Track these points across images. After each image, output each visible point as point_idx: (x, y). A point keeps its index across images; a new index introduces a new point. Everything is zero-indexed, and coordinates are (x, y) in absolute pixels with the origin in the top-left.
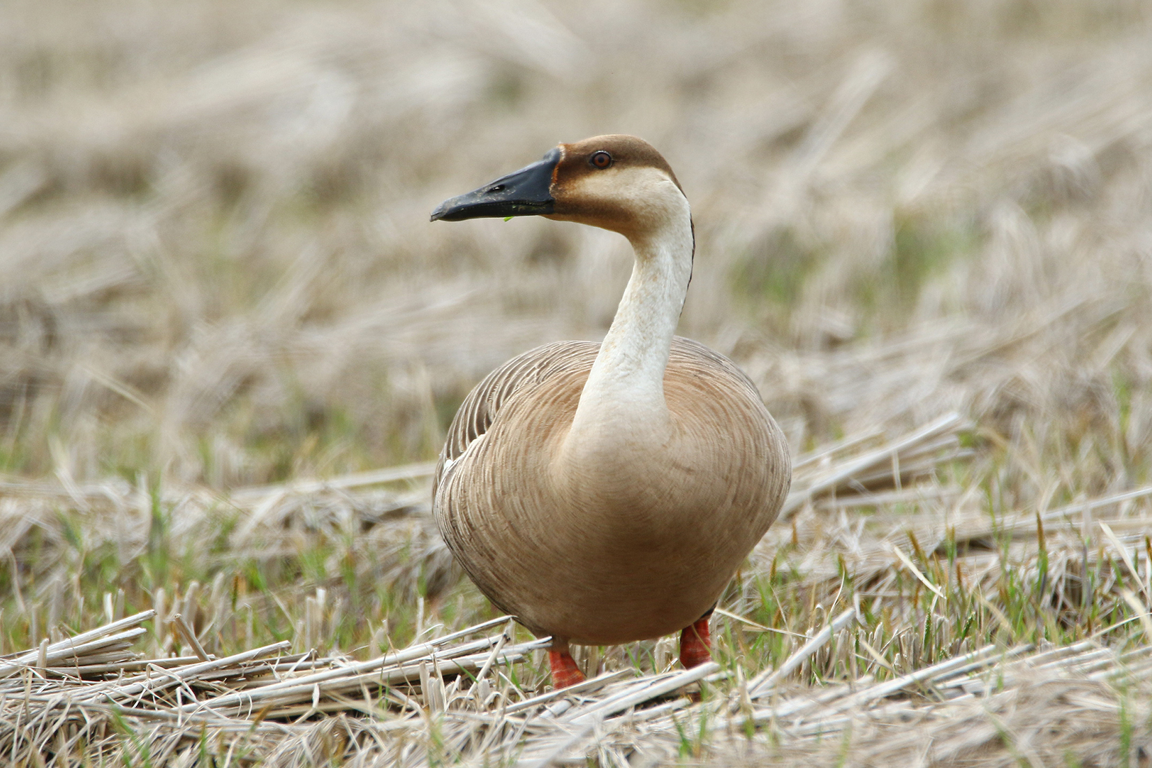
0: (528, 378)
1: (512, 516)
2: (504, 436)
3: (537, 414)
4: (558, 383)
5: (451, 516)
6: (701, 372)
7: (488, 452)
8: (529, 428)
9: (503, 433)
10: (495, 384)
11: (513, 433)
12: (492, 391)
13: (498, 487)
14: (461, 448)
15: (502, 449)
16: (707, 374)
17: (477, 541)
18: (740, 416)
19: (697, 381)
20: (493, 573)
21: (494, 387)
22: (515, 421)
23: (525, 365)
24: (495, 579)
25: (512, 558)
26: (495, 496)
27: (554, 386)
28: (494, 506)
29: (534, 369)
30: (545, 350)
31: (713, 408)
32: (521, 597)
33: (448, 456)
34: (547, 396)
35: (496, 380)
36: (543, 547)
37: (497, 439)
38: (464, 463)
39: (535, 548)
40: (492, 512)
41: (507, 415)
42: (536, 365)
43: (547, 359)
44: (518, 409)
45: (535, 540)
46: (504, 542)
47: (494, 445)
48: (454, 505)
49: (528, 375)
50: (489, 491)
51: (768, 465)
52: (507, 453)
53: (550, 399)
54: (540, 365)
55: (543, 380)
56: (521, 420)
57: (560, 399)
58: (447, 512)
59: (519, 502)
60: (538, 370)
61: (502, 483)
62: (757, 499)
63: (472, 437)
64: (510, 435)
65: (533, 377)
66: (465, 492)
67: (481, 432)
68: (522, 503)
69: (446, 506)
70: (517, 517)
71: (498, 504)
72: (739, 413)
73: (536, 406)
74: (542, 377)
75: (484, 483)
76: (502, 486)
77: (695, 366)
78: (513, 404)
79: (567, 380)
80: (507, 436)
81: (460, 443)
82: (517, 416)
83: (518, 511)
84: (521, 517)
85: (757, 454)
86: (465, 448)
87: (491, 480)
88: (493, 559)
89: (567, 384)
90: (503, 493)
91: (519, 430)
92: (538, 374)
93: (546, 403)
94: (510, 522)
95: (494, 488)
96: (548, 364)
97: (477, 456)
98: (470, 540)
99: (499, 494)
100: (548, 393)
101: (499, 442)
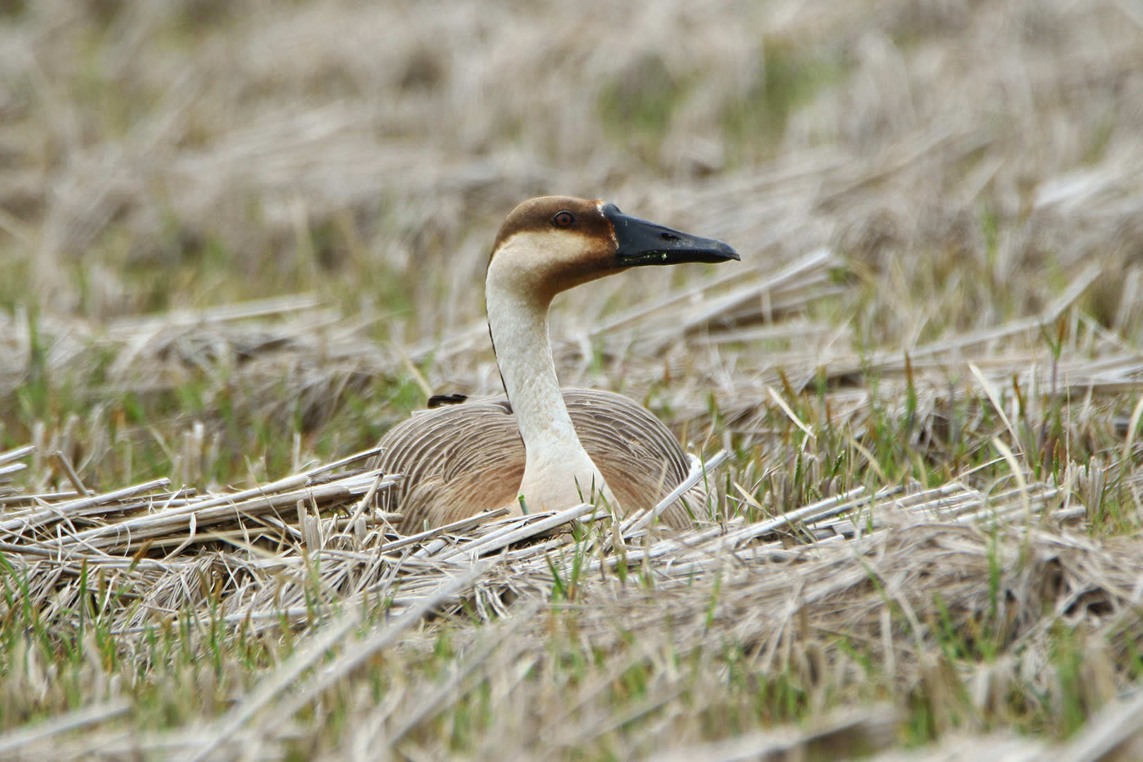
29: (442, 456)
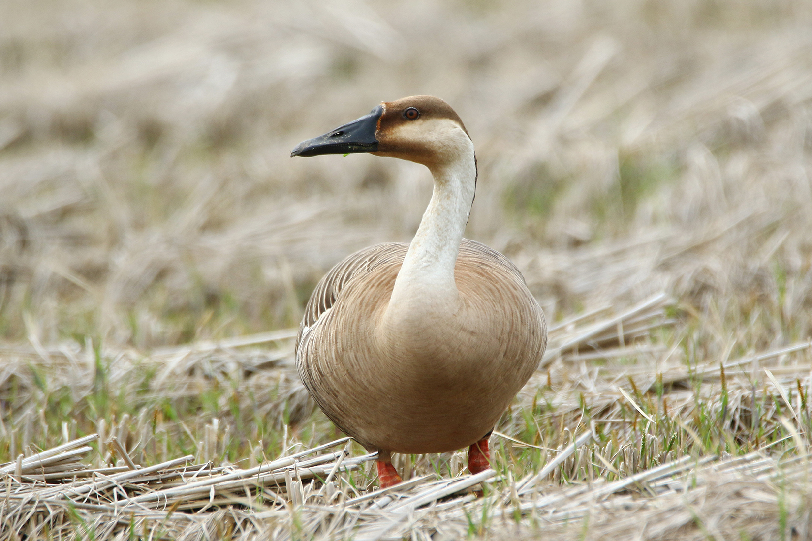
0: (361, 269)
1: (349, 366)
2: (344, 310)
3: (367, 294)
4: (382, 272)
5: (308, 366)
6: (483, 264)
7: (333, 321)
8: (361, 304)
9: (343, 308)
10: (338, 273)
11: (349, 308)
12: (336, 277)
13: (339, 345)
14: (314, 318)
15: (342, 319)
16: (487, 265)
17: (325, 384)
18: (510, 295)
19: (480, 270)
20: (337, 406)
21: (338, 275)
22: (351, 299)
23: (359, 259)
24: (339, 410)
25: (349, 395)
26: (337, 352)
27: (379, 274)
28: (336, 359)
30: (374, 249)
31: (490, 290)
32: (357, 423)
33: (306, 323)
34: (374, 281)
35: (339, 270)
36: (371, 388)
37: (338, 311)
38: (316, 329)
39: (365, 388)
40: (335, 363)
41: (346, 295)
42: (367, 259)
43: (375, 255)
44: (353, 290)
45: (365, 383)
46: (344, 385)
47: (336, 316)
48: (310, 359)
49: (361, 266)
50: (333, 348)
51: (530, 330)
52: (345, 321)
53: (375, 283)
54: (370, 260)
55: (372, 270)
56: (355, 298)
57: (383, 283)
58: (305, 364)
59: (354, 356)
60: (368, 263)
61: (342, 343)
62: (522, 354)
63: (322, 311)
64: (347, 309)
65: (365, 268)
66: (316, 349)
67: (329, 306)
68: (356, 357)
69: (304, 359)
70: (353, 366)
71: (340, 357)
72: (508, 292)
73: (366, 288)
74: (371, 268)
75: (330, 343)
76: (342, 345)
77: (479, 260)
78: (350, 287)
79: (388, 270)
80: (346, 309)
81: (314, 314)
82: (352, 295)
83: (353, 363)
84: (355, 367)
85: (522, 322)
86: (318, 318)
87: (334, 340)
88: (336, 397)
89: (388, 272)
90: (343, 350)
91: (354, 306)
92: (369, 265)
93: (373, 286)
94: (348, 370)
95: (336, 346)
96: (375, 259)
97: (325, 324)
98: (321, 383)
99: (340, 350)
100: (375, 279)
101: (340, 314)
